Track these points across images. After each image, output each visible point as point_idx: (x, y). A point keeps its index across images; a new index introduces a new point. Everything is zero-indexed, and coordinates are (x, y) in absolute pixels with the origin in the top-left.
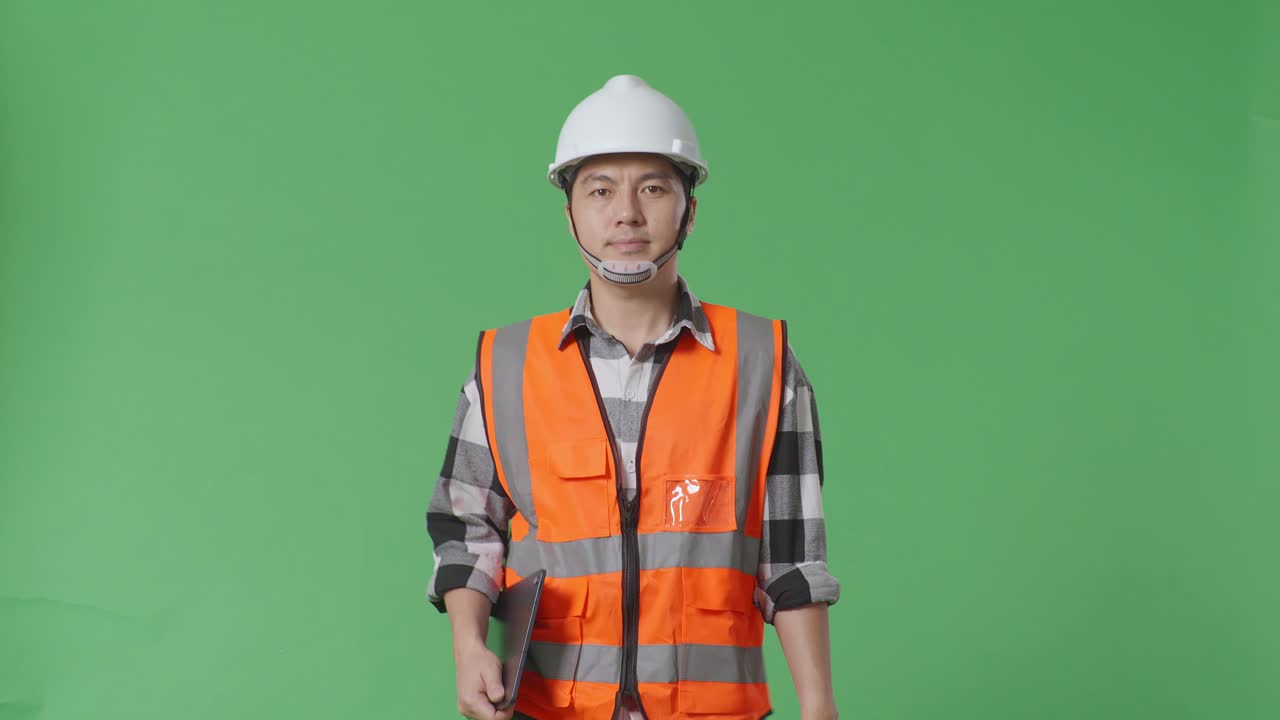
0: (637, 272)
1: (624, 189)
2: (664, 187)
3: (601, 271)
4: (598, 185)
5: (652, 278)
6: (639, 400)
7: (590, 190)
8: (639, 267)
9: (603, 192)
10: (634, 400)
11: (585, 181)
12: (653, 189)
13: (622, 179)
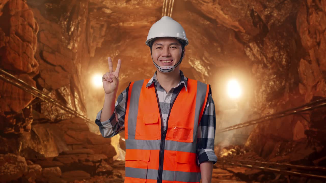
0: (169, 69)
1: (166, 47)
2: (176, 47)
3: (159, 69)
4: (159, 46)
5: (173, 70)
6: (168, 103)
7: (157, 47)
8: (170, 68)
9: (160, 48)
10: (167, 103)
11: (155, 45)
12: (173, 47)
13: (165, 45)
